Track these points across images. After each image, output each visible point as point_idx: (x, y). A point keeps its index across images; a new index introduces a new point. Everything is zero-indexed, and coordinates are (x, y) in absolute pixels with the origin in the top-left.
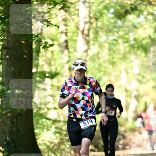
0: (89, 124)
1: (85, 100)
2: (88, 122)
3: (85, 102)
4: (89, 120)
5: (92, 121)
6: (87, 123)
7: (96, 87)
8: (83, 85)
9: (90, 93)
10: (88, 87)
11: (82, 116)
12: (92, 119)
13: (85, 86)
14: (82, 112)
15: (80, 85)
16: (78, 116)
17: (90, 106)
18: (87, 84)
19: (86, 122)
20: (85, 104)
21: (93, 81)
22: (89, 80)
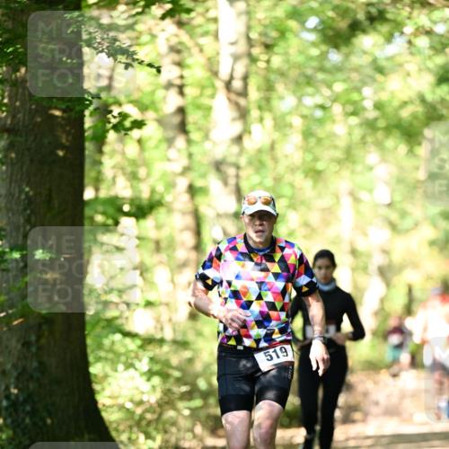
0: (278, 357)
1: (266, 302)
2: (275, 351)
3: (266, 307)
4: (278, 349)
5: (286, 351)
6: (274, 355)
7: (296, 272)
8: (264, 261)
9: (280, 285)
10: (276, 268)
12: (285, 346)
13: (268, 264)
14: (257, 332)
15: (255, 260)
17: (278, 319)
18: (274, 261)
19: (271, 353)
20: (264, 312)
21: (291, 255)
22: (282, 249)
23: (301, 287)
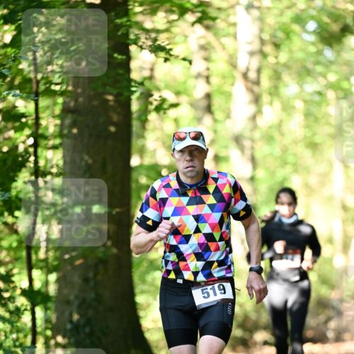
0: (215, 294)
1: (204, 234)
2: (213, 289)
3: (204, 238)
4: (216, 286)
5: (224, 289)
6: (211, 292)
7: (233, 200)
8: (198, 194)
9: (217, 216)
10: (211, 200)
11: (195, 274)
12: (224, 284)
13: (202, 196)
14: (195, 265)
15: (190, 194)
16: (188, 275)
17: (217, 249)
18: (209, 193)
19: (208, 290)
20: (203, 244)
21: (225, 184)
22: (216, 180)
23: (239, 213)
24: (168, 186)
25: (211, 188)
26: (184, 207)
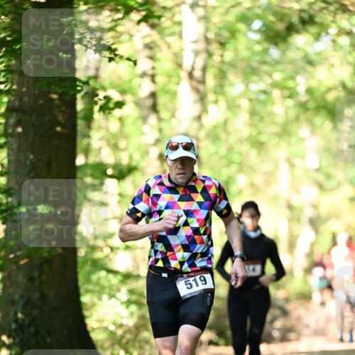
0: (197, 285)
1: (192, 228)
2: (195, 280)
3: (191, 231)
4: (198, 277)
5: (205, 280)
6: (193, 283)
7: (218, 199)
8: (188, 192)
9: (204, 213)
10: (199, 198)
11: (182, 263)
12: (205, 275)
13: (192, 194)
14: (181, 255)
15: (181, 193)
16: (174, 264)
17: (202, 242)
18: (197, 192)
19: (191, 282)
20: (190, 236)
21: (212, 186)
22: (204, 182)
23: (222, 211)
24: (161, 184)
25: (199, 188)
26: (175, 203)
